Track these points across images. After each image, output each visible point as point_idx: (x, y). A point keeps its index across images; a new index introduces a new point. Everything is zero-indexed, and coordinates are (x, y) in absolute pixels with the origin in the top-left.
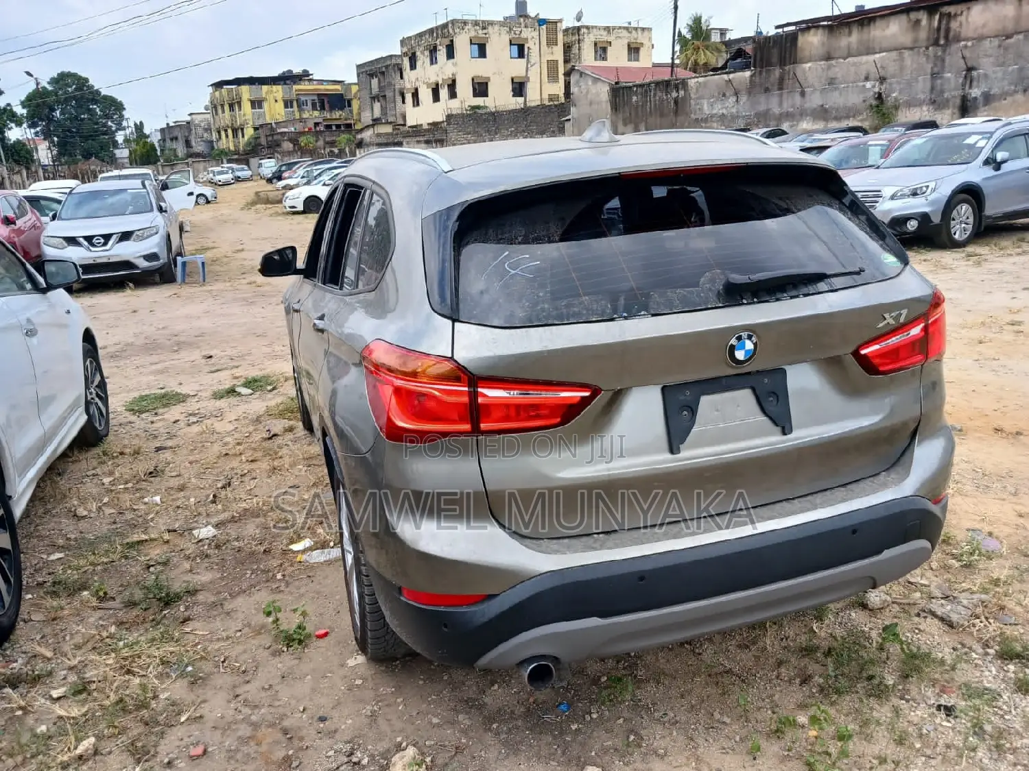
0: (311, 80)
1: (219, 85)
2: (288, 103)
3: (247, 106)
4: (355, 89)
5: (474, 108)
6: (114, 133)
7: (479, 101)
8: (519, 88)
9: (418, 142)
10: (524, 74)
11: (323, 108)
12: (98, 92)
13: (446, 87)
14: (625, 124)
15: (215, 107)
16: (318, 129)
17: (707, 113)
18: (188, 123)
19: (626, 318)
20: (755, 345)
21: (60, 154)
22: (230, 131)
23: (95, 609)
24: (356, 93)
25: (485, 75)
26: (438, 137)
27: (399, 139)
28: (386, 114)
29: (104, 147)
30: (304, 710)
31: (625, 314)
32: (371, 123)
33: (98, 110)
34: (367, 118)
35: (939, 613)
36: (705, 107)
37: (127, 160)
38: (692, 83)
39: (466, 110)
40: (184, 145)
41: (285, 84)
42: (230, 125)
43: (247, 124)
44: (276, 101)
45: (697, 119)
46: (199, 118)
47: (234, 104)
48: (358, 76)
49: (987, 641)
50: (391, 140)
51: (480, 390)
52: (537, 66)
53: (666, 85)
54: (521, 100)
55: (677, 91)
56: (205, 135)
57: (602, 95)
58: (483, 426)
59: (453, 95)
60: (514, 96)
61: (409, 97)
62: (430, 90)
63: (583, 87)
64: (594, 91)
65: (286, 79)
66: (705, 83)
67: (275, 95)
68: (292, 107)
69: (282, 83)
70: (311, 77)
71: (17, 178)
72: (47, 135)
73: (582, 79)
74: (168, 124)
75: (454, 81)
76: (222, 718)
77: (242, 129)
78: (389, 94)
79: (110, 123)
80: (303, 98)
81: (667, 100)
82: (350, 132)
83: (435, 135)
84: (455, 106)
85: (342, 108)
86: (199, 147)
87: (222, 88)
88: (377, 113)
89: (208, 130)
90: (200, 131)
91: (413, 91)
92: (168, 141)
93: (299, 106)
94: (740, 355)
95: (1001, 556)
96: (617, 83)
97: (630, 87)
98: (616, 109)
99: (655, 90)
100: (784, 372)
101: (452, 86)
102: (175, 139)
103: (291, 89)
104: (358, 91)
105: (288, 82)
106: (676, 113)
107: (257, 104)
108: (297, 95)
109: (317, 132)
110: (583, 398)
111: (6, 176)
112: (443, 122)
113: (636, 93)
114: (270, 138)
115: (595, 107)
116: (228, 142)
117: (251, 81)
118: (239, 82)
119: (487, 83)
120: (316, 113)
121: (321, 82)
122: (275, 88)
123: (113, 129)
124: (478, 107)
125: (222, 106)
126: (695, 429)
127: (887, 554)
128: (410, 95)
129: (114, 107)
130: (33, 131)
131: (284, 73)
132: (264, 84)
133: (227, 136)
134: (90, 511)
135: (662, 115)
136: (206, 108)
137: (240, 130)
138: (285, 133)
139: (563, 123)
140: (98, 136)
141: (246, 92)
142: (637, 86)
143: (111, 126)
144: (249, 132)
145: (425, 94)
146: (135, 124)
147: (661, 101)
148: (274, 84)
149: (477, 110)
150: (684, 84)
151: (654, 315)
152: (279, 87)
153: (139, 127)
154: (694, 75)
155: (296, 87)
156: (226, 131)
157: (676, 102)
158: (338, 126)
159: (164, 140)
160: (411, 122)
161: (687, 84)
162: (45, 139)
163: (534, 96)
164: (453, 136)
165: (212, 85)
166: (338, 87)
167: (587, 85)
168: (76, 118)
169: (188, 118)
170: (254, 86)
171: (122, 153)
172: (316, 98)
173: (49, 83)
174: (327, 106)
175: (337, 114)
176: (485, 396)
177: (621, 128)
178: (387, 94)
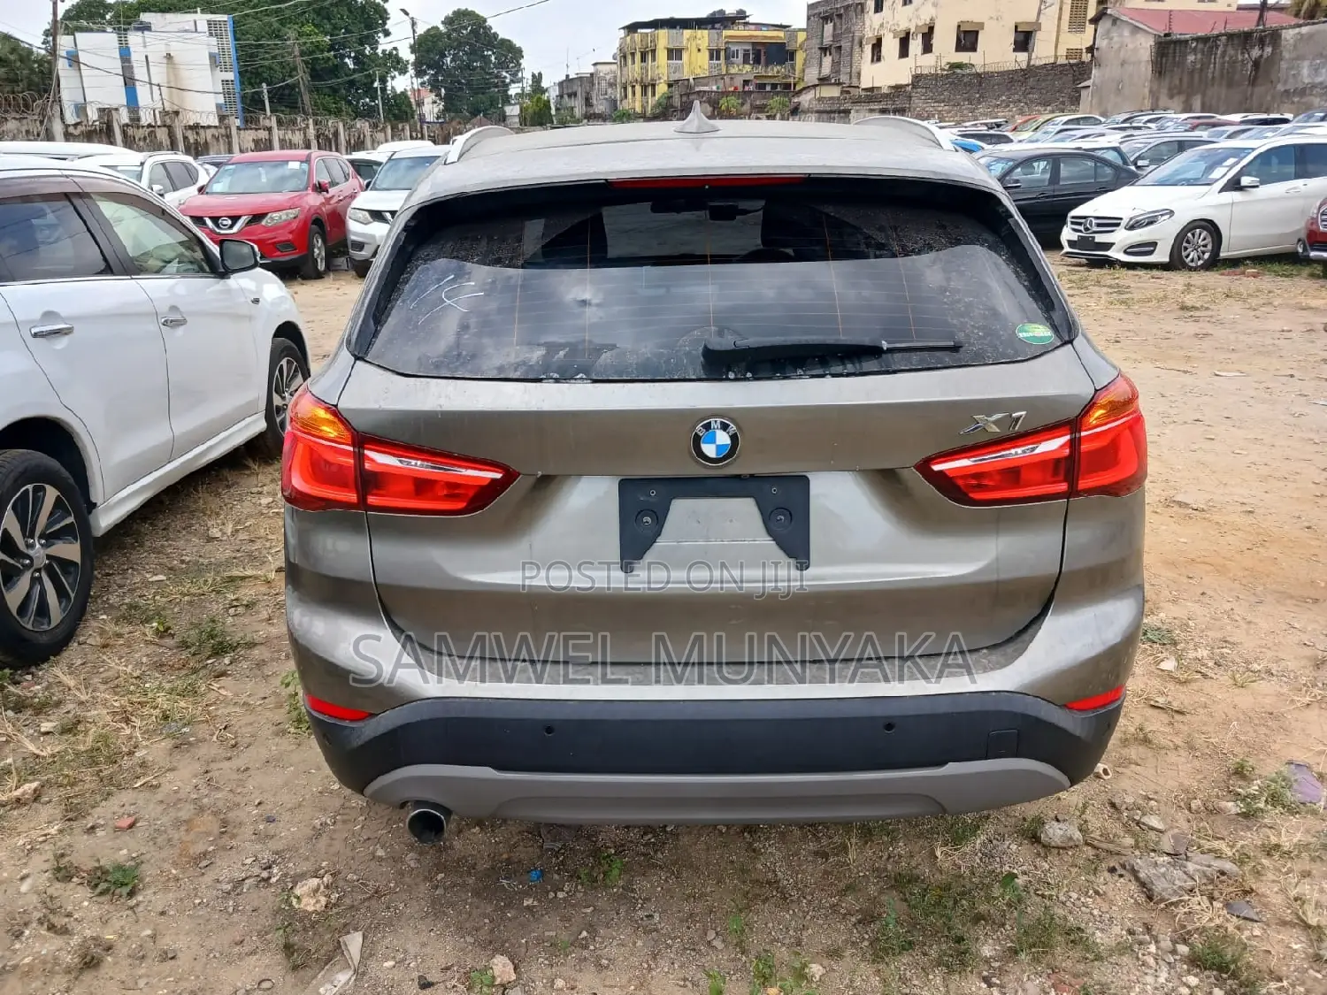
0: (747, 23)
1: (632, 28)
2: (714, 54)
3: (662, 55)
4: (802, 37)
5: (954, 66)
6: (506, 86)
7: (964, 57)
8: (1024, 40)
9: (871, 111)
10: (1033, 18)
11: (757, 61)
12: (495, 35)
13: (920, 36)
14: (1171, 97)
15: (624, 56)
16: (747, 88)
17: (1306, 81)
18: (592, 74)
19: (557, 381)
20: (734, 438)
21: (446, 109)
22: (638, 89)
23: (148, 643)
24: (803, 43)
25: (976, 20)
26: (899, 104)
27: (848, 106)
28: (838, 72)
29: (493, 103)
30: (259, 804)
31: (556, 376)
32: (817, 82)
33: (493, 58)
34: (812, 76)
35: (1142, 875)
36: (1305, 72)
37: (517, 120)
38: (1289, 35)
39: (942, 69)
40: (584, 102)
41: (713, 28)
42: (639, 79)
43: (660, 78)
44: (699, 50)
45: (1287, 91)
46: (607, 68)
47: (647, 54)
48: (809, 18)
49: (1189, 932)
50: (835, 107)
51: (366, 452)
52: (1056, 8)
53: (1244, 39)
54: (1023, 56)
55: (1262, 49)
56: (609, 91)
57: (1142, 51)
58: (371, 500)
59: (927, 48)
60: (1015, 50)
61: (868, 49)
62: (897, 40)
63: (1116, 39)
64: (1131, 46)
65: (717, 21)
66: (1311, 36)
67: (699, 42)
68: (718, 58)
69: (710, 26)
70: (747, 19)
71: (380, 136)
72: (434, 86)
73: (1115, 28)
74: (567, 76)
75: (931, 29)
76: (176, 792)
77: (654, 86)
78: (845, 44)
79: (504, 74)
80: (734, 48)
81: (1243, 61)
82: (786, 95)
83: (894, 102)
84: (927, 63)
85: (781, 62)
86: (600, 107)
87: (636, 32)
88: (826, 70)
89: (612, 85)
90: (603, 84)
91: (875, 42)
92: (566, 97)
93: (727, 58)
94: (709, 450)
95: (1314, 813)
96: (1166, 35)
97: (1187, 41)
98: (1160, 73)
99: (1226, 46)
100: (803, 482)
101: (928, 36)
102: (573, 95)
103: (720, 35)
104: (807, 39)
105: (717, 26)
106: (1253, 81)
107: (675, 53)
108: (726, 43)
109: (744, 92)
110: (493, 481)
111: (368, 134)
112: (908, 85)
113: (1194, 50)
114: (684, 99)
115: (1129, 68)
116: (634, 101)
117: (672, 24)
118: (656, 24)
119: (977, 32)
120: (748, 68)
121: (759, 26)
122: (699, 32)
123: (508, 81)
124: (960, 66)
125: (633, 54)
126: (661, 543)
127: (952, 768)
128: (870, 46)
129: (510, 54)
130: (420, 80)
131: (714, 13)
132: (686, 28)
133: (634, 93)
134: (224, 534)
135: (1230, 85)
136: (614, 58)
137: (650, 88)
138: (705, 92)
139: (1078, 91)
140: (489, 88)
141: (664, 38)
142: (1198, 39)
143: (505, 77)
144: (662, 89)
145: (891, 46)
146: (533, 76)
147: (1233, 63)
148: (699, 28)
149: (959, 71)
150: (1274, 36)
151: (595, 381)
152: (706, 32)
153: (537, 79)
154: (1295, 21)
155: (726, 33)
156: (633, 87)
157: (1256, 64)
158: (774, 86)
159: (561, 96)
160: (866, 83)
161: (1280, 36)
162: (431, 91)
163: (1044, 51)
164: (918, 103)
165: (623, 28)
166: (781, 34)
167: (1121, 35)
168: (468, 67)
169: (591, 70)
170: (674, 31)
171: (513, 111)
172: (750, 47)
173: (443, 22)
174: (763, 58)
175: (774, 70)
176: (372, 460)
177: (1164, 100)
178: (842, 43)
